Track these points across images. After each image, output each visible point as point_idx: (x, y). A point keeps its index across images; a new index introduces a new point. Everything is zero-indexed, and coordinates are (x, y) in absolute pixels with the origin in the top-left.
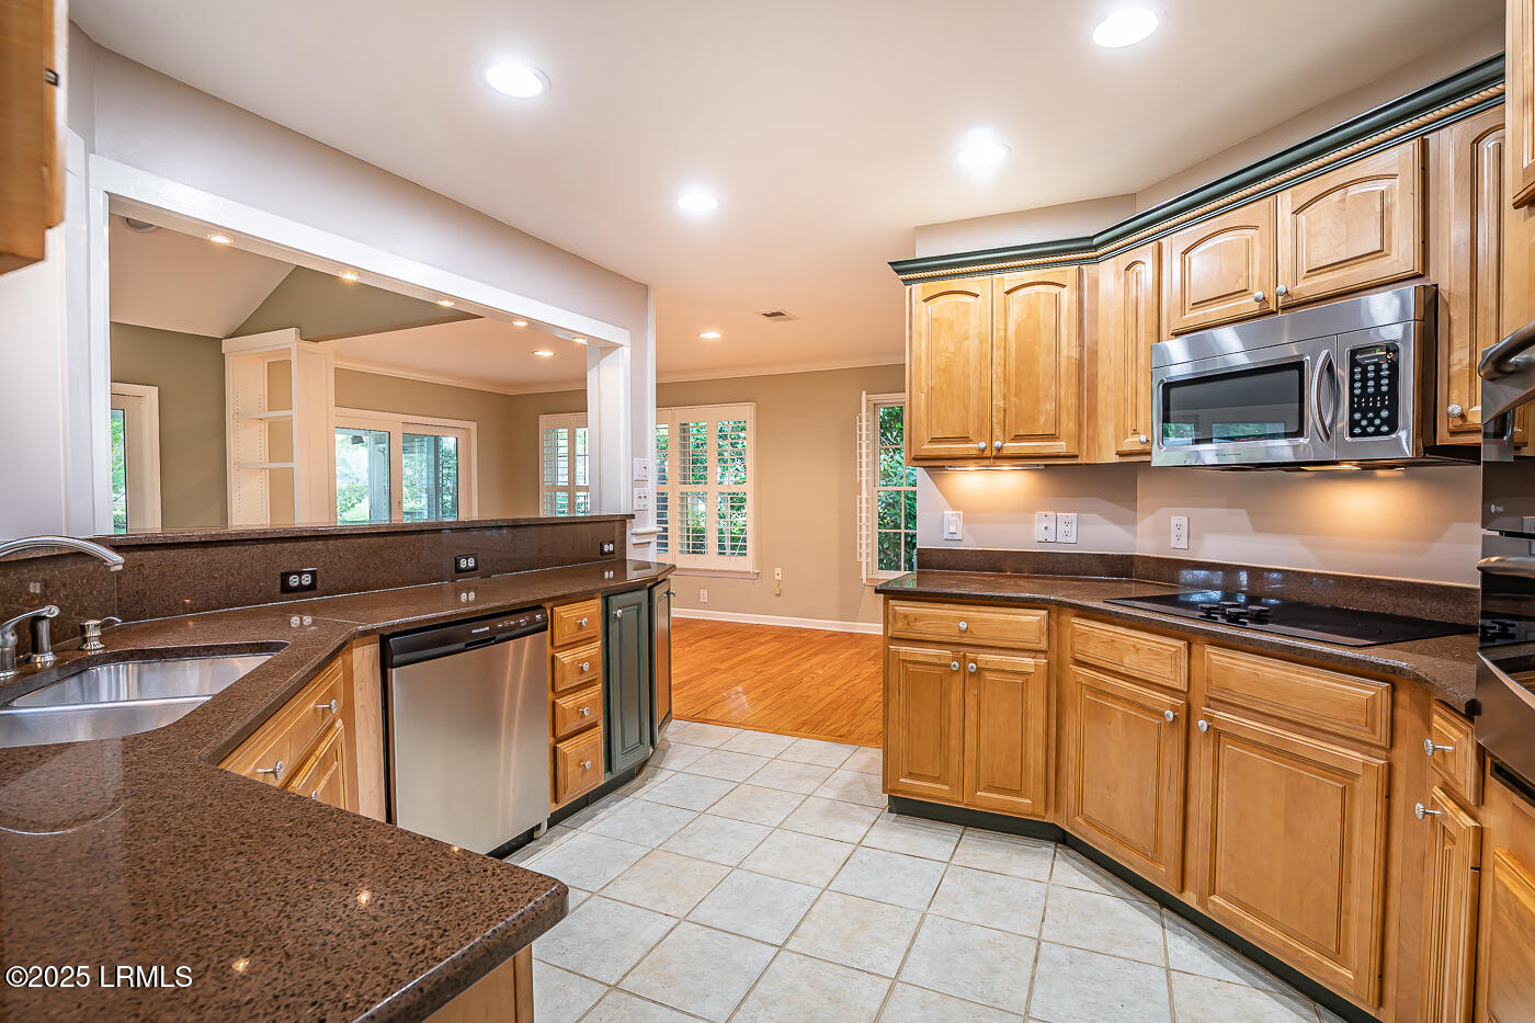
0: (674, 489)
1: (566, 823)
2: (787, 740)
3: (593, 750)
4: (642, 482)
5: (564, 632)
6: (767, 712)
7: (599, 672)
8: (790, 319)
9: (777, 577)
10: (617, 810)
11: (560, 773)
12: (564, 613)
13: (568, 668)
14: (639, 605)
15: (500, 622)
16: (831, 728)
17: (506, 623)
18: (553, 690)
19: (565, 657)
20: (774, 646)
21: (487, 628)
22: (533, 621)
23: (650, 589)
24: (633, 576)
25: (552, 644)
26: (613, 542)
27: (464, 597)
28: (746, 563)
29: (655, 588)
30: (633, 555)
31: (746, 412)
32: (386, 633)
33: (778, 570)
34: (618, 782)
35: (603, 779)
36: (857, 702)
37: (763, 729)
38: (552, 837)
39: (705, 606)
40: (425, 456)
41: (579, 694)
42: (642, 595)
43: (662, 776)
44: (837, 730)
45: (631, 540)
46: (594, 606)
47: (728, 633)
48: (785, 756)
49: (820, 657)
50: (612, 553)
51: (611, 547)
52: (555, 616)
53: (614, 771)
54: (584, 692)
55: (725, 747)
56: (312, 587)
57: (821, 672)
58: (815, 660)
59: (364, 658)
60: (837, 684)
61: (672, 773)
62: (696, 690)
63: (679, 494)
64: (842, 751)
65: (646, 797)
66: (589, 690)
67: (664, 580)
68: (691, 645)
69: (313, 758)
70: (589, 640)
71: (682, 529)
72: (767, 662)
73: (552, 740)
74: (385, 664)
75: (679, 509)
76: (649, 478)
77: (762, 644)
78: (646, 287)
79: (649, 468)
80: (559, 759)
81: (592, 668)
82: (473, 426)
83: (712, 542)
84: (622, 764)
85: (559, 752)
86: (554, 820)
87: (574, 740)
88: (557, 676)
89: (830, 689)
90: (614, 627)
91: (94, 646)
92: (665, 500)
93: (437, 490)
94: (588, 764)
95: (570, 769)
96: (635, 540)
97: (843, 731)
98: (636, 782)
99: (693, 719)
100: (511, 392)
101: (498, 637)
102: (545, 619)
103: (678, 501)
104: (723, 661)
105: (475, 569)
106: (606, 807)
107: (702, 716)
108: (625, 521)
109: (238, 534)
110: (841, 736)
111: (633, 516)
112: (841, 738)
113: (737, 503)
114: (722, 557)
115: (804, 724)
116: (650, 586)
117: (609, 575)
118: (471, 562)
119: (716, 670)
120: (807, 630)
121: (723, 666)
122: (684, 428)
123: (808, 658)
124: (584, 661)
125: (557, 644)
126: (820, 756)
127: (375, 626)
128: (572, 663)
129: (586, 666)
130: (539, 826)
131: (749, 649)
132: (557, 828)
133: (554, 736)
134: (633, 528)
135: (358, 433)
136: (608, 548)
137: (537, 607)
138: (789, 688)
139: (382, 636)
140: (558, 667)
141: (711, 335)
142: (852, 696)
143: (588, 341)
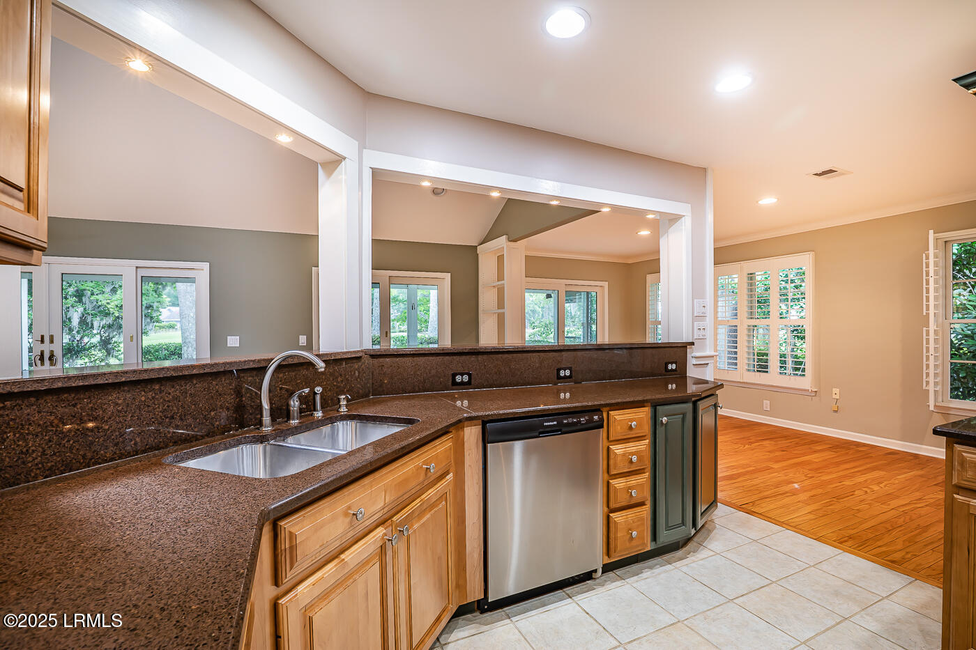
0: (743, 323)
1: (619, 572)
2: (828, 550)
3: (639, 523)
4: (702, 317)
5: (617, 430)
6: (812, 516)
7: (648, 464)
8: (843, 174)
9: (834, 396)
10: (659, 574)
11: (612, 535)
12: (618, 416)
13: (619, 458)
14: (684, 415)
15: (566, 419)
16: (884, 549)
17: (570, 420)
18: (608, 472)
19: (618, 449)
20: (828, 455)
21: (555, 423)
22: (591, 420)
23: (695, 403)
24: (692, 388)
25: (608, 438)
26: (676, 363)
27: (562, 395)
28: (806, 383)
29: (699, 403)
30: (692, 372)
31: (805, 261)
32: (485, 419)
33: (836, 390)
34: (662, 551)
35: (649, 546)
36: (916, 529)
37: (806, 533)
38: (606, 581)
39: (766, 413)
40: (581, 304)
41: (629, 479)
42: (690, 405)
43: (703, 554)
44: (887, 553)
45: (691, 362)
46: (644, 413)
47: (786, 437)
48: (824, 566)
49: (876, 474)
50: (675, 370)
51: (674, 366)
52: (611, 418)
53: (658, 542)
54: (633, 478)
55: (765, 541)
56: (469, 383)
57: (876, 488)
58: (869, 476)
59: (472, 434)
60: (894, 503)
61: (712, 553)
62: (748, 483)
63: (747, 327)
64: (891, 580)
65: (684, 569)
66: (638, 477)
67: (712, 395)
68: (752, 443)
69: (419, 500)
70: (639, 438)
71: (749, 353)
72: (819, 469)
73: (606, 509)
74: (486, 439)
75: (746, 338)
76: (708, 315)
77: (815, 452)
78: (705, 170)
79: (708, 307)
80: (612, 525)
81: (640, 459)
82: (606, 284)
83: (774, 363)
84: (665, 537)
85: (611, 520)
86: (607, 568)
87: (624, 513)
88: (612, 462)
89: (885, 508)
90: (660, 431)
91: (343, 410)
92: (736, 331)
93: (588, 324)
94: (634, 533)
95: (619, 535)
96: (695, 362)
97: (897, 556)
98: (680, 553)
99: (740, 508)
100: (630, 261)
101: (564, 430)
102: (602, 420)
103: (746, 332)
104: (777, 462)
105: (570, 377)
106: (651, 568)
107: (750, 507)
108: (686, 347)
109: (443, 350)
110: (893, 562)
111: (692, 344)
112: (893, 564)
113: (798, 333)
114: (783, 376)
115: (850, 537)
116: (695, 401)
117: (672, 386)
118: (568, 373)
119: (768, 468)
120: (865, 445)
121: (776, 466)
122: (751, 276)
123: (863, 472)
124: (633, 454)
125: (611, 439)
126: (864, 577)
127: (481, 414)
128: (624, 455)
129: (634, 459)
130: (595, 571)
131: (804, 455)
132: (611, 574)
133: (608, 507)
134: (692, 353)
135: (549, 292)
136: (672, 367)
137: (597, 410)
138: (838, 498)
139: (483, 421)
140: (612, 456)
141: (768, 201)
142: (912, 520)
143: (660, 215)
